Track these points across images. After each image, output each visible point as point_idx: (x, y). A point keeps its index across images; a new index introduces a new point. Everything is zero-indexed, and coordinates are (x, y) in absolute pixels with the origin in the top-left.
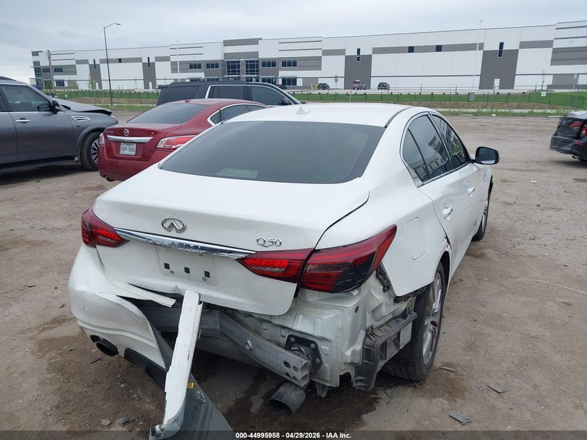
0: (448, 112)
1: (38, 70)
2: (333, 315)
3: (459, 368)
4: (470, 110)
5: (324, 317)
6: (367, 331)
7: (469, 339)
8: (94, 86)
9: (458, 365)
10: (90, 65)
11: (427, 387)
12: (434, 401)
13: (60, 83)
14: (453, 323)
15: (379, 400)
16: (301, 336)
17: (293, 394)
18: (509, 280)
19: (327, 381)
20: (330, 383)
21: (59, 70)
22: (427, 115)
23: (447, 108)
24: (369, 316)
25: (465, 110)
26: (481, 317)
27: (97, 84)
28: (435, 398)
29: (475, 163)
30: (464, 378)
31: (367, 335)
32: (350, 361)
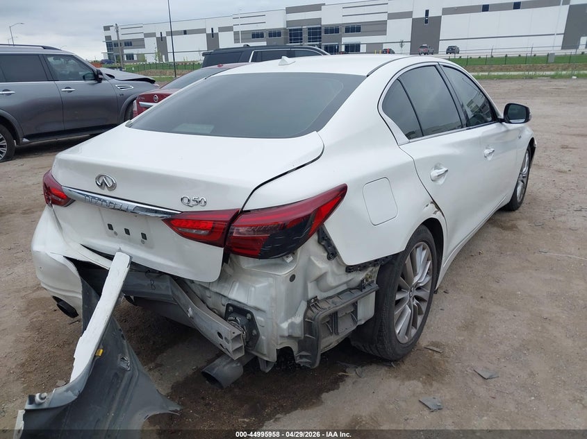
0: (522, 75)
1: (110, 45)
2: (266, 284)
3: (447, 349)
4: (548, 73)
5: (257, 286)
6: (309, 302)
7: (469, 318)
8: (160, 59)
9: (448, 345)
10: (157, 38)
11: (404, 367)
12: (407, 383)
13: (130, 57)
14: (456, 300)
15: (346, 379)
16: (239, 305)
17: (226, 368)
18: (536, 254)
19: (264, 355)
20: (269, 357)
21: (129, 44)
22: (435, 66)
23: (522, 71)
24: (311, 286)
25: (541, 73)
26: (490, 294)
27: (164, 56)
28: (409, 380)
29: (504, 123)
30: (449, 360)
31: (309, 307)
32: (286, 334)
